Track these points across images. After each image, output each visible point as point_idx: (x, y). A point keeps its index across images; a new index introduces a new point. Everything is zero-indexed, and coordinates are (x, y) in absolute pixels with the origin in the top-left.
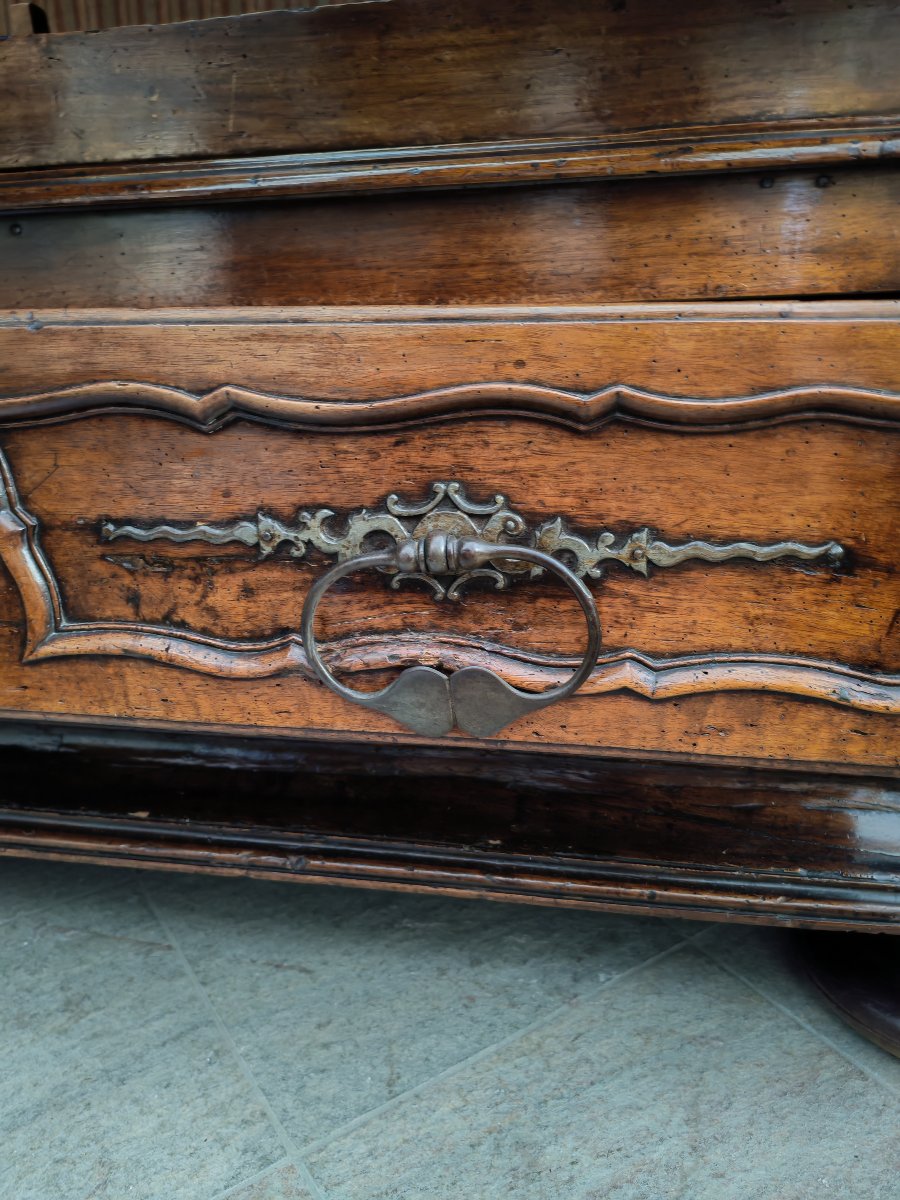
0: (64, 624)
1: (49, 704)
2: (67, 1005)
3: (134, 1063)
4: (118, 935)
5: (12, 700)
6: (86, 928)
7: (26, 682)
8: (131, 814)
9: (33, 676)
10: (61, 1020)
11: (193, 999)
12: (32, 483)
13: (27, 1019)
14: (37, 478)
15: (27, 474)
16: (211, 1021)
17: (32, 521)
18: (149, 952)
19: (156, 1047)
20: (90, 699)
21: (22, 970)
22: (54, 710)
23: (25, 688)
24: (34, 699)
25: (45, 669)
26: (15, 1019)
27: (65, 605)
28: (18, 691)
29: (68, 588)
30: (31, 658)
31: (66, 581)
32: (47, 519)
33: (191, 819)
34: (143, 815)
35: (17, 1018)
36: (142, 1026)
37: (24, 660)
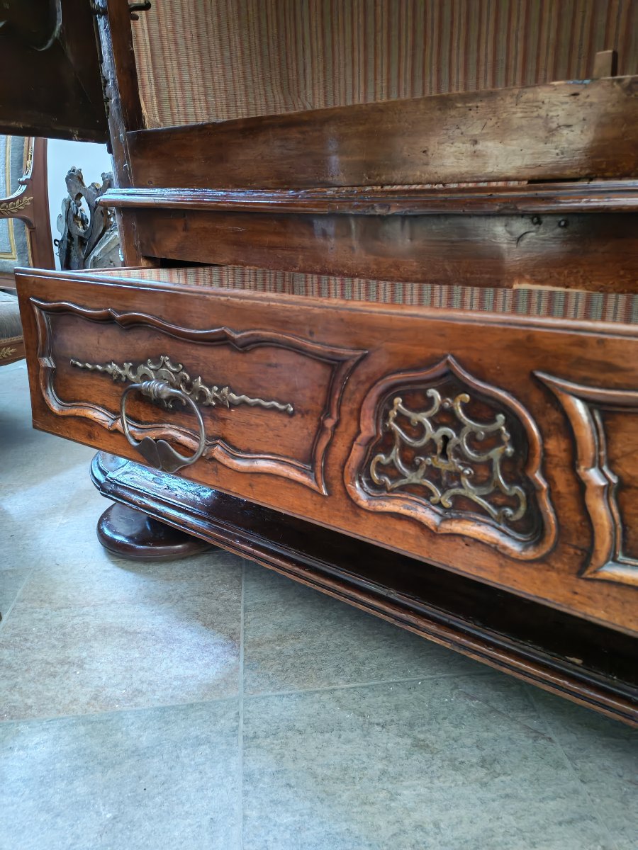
0: (620, 557)
1: (594, 611)
2: (483, 763)
3: (540, 832)
4: (510, 715)
5: (562, 599)
6: (487, 702)
7: (578, 590)
8: (568, 658)
9: (583, 587)
10: (482, 773)
11: (576, 791)
12: (623, 452)
13: (457, 763)
14: (628, 449)
15: (619, 445)
16: (594, 818)
17: (614, 480)
18: (535, 739)
19: (555, 824)
20: (631, 618)
21: (447, 721)
22: (597, 615)
23: (576, 593)
24: (580, 602)
25: (597, 585)
26: (449, 761)
27: (624, 545)
28: (570, 595)
29: (631, 533)
30: (589, 576)
31: (631, 527)
32: (627, 479)
33: (618, 677)
34: (578, 661)
35: (450, 760)
36: (541, 801)
37: (584, 576)
